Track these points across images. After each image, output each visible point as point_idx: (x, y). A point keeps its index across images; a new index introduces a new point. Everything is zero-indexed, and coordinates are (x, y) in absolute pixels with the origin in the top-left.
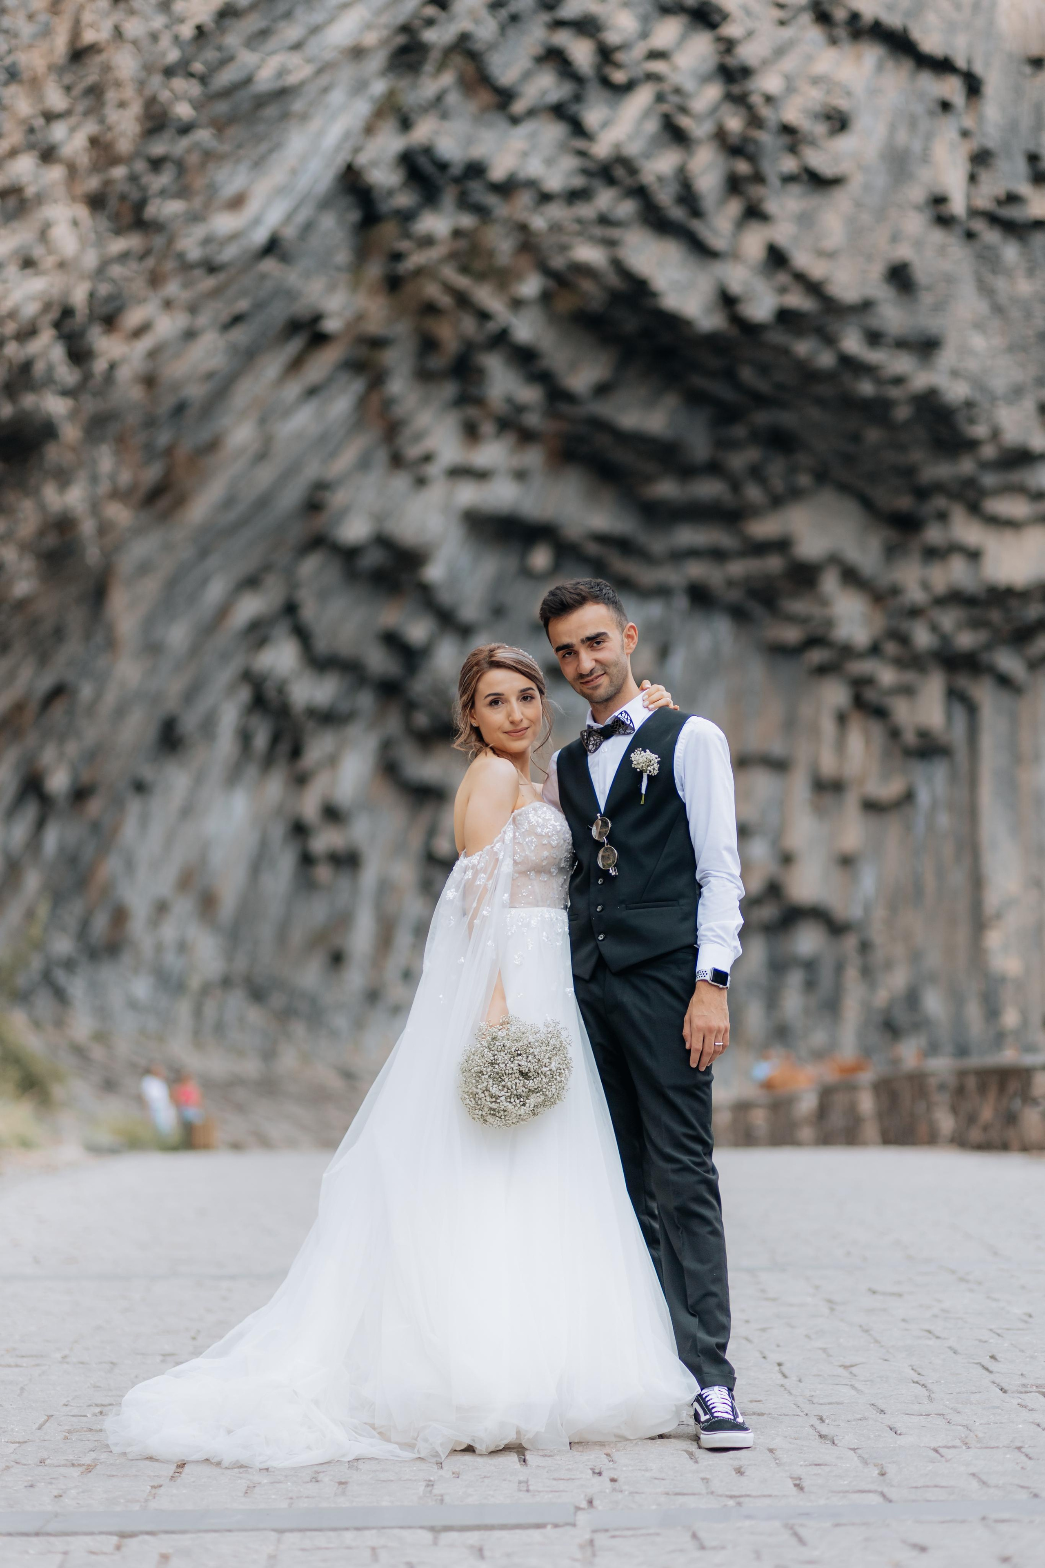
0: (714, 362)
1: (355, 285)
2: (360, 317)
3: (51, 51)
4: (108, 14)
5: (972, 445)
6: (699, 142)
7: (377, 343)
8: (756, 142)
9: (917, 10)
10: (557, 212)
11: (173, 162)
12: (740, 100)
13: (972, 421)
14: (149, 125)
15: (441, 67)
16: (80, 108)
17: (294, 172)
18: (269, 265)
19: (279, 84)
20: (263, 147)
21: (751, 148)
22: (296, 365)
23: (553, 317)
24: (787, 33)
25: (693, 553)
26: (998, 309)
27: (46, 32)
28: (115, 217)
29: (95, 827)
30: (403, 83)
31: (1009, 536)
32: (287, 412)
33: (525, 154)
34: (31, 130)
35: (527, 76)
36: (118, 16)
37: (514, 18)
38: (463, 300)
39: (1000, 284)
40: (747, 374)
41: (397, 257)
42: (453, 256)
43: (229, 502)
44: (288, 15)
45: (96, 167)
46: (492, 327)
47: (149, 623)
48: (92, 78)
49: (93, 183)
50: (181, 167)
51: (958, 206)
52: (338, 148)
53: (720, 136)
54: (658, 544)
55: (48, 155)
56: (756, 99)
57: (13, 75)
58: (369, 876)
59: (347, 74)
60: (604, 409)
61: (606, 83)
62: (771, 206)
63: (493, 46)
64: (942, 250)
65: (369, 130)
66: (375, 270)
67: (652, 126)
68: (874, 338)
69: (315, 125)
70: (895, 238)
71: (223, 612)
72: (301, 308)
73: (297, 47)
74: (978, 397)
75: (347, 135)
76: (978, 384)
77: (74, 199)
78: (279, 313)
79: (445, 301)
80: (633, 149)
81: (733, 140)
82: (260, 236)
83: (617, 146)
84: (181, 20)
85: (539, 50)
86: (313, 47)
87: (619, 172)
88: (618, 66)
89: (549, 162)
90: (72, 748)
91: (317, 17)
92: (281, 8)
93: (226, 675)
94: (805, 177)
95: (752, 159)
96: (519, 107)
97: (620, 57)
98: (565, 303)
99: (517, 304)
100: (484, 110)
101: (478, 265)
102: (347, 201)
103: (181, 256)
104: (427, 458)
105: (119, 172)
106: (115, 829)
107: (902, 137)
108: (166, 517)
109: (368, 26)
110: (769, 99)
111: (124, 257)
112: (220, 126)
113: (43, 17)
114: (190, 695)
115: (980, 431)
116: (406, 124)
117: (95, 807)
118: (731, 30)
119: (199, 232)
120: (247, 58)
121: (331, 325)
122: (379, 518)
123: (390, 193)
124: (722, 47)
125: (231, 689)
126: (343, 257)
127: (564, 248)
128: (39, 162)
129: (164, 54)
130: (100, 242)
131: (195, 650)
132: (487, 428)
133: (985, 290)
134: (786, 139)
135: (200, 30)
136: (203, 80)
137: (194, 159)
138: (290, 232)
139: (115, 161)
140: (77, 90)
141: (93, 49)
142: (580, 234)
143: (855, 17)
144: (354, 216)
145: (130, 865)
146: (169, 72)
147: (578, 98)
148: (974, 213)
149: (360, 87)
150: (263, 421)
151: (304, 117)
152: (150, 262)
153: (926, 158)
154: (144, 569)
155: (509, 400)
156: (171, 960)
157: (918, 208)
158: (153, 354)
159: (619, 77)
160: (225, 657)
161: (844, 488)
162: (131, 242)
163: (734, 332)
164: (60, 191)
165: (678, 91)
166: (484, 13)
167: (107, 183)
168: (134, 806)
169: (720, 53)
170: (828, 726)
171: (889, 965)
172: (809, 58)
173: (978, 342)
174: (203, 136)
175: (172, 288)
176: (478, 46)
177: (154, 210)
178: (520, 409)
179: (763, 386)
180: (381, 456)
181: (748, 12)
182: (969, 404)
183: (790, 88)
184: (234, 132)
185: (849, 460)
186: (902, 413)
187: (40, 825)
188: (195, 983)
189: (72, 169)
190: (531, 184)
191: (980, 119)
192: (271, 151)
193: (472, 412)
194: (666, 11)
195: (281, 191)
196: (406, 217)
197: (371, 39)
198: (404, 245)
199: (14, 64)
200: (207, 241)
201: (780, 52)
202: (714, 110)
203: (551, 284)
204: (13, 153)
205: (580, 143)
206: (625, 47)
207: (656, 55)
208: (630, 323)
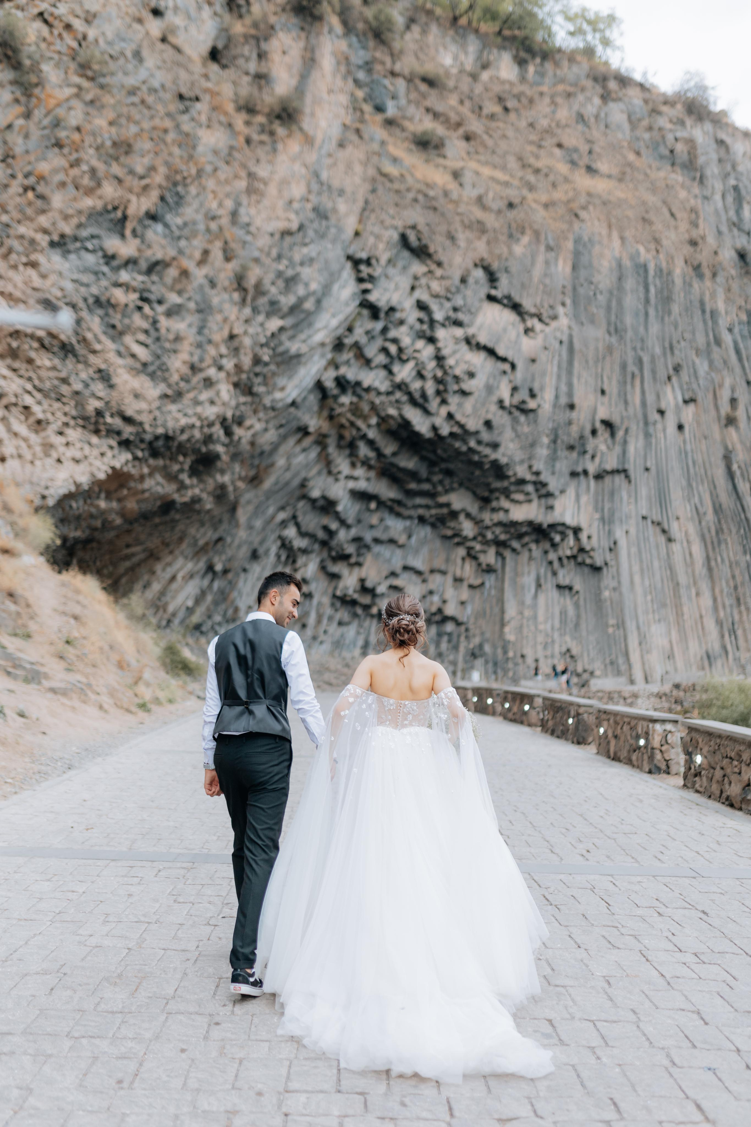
0: (430, 447)
1: (319, 417)
2: (320, 428)
3: (223, 335)
4: (243, 327)
5: (508, 477)
6: (428, 379)
7: (325, 436)
8: (446, 380)
9: (498, 341)
10: (383, 398)
11: (262, 374)
12: (441, 367)
13: (508, 470)
14: (255, 362)
15: (349, 351)
16: (232, 354)
17: (301, 381)
18: (292, 410)
19: (298, 353)
20: (291, 372)
21: (444, 382)
22: (299, 441)
23: (380, 431)
24: (457, 347)
25: (420, 506)
26: (518, 436)
27: (221, 329)
28: (242, 391)
29: (230, 582)
30: (337, 355)
31: (518, 506)
32: (295, 456)
33: (374, 380)
34: (215, 360)
35: (376, 355)
37: (373, 338)
38: (352, 424)
39: (519, 428)
40: (439, 452)
41: (333, 409)
42: (350, 410)
43: (276, 483)
44: (302, 331)
45: (237, 374)
46: (361, 433)
47: (250, 519)
48: (236, 345)
49: (235, 379)
50: (265, 377)
51: (507, 403)
52: (315, 374)
53: (435, 378)
54: (410, 503)
55: (220, 368)
56: (446, 367)
57: (211, 341)
58: (315, 601)
59: (319, 351)
60: (395, 460)
61: (400, 359)
62: (450, 400)
63: (366, 345)
64: (502, 417)
65: (326, 369)
66: (325, 413)
67: (414, 373)
68: (479, 442)
69: (309, 366)
70: (487, 412)
71: (273, 517)
72: (302, 423)
73: (304, 341)
74: (510, 462)
75: (318, 370)
76: (510, 458)
77: (228, 382)
78: (294, 424)
79: (347, 424)
80: (408, 380)
81: (439, 379)
82: (289, 400)
83: (403, 379)
84: (267, 330)
85: (380, 348)
86: (309, 342)
87: (403, 387)
88: (404, 354)
89: (382, 383)
90: (224, 557)
91: (311, 332)
92: (301, 329)
93: (273, 537)
94: (461, 392)
95: (444, 385)
96: (373, 365)
97: (405, 351)
98: (384, 427)
99: (369, 426)
100: (362, 365)
101: (358, 413)
102: (317, 391)
103: (264, 405)
104: (339, 473)
105: (244, 376)
106: (236, 583)
107: (491, 381)
108: (256, 487)
109: (327, 337)
110: (451, 367)
111: (244, 404)
112: (278, 365)
113: (221, 325)
114: (262, 542)
115: (510, 473)
116: (337, 367)
117: (230, 576)
118: (440, 344)
119: (270, 397)
120: (288, 344)
121: (311, 429)
122: (323, 490)
123: (331, 389)
124: (437, 350)
125: (275, 541)
126: (316, 408)
127: (384, 410)
128: (217, 370)
129: (260, 340)
130: (237, 397)
131: (264, 529)
132: (358, 464)
133: (514, 429)
134: (455, 380)
135: (273, 333)
136: (274, 349)
137: (269, 374)
138: (299, 400)
139: (243, 372)
140: (231, 348)
141: (236, 336)
142: (390, 405)
143: (478, 343)
144: (320, 396)
145: (240, 594)
146: (262, 346)
147: (391, 363)
148: (512, 406)
149: (323, 355)
150: (288, 459)
151: (305, 364)
152: (254, 406)
153: (498, 387)
154: (249, 502)
155: (366, 456)
157: (495, 403)
158: (254, 435)
159: (404, 357)
160: (273, 531)
161: (468, 489)
162: (249, 399)
163: (436, 438)
164: (224, 380)
165: (423, 363)
166: (363, 335)
167: (240, 379)
168: (242, 575)
170: (459, 561)
171: (474, 636)
172: (464, 355)
173: (511, 445)
174: (273, 367)
175: (261, 415)
176: (361, 345)
177: (256, 389)
178: (369, 459)
179: (444, 456)
180: (325, 471)
181: (445, 340)
182: (507, 464)
183: (457, 364)
184: (283, 367)
185: (470, 480)
186: (487, 466)
187: (212, 581)
189: (228, 374)
190: (375, 389)
191: (515, 377)
192: (294, 374)
193: (354, 459)
194: (420, 337)
195: (296, 386)
196: (336, 397)
197: (327, 340)
198: (335, 406)
200: (273, 400)
201: (454, 352)
202: (433, 370)
203: (381, 420)
204: (209, 367)
205: (391, 377)
206: (407, 348)
207: (416, 351)
208: (404, 434)
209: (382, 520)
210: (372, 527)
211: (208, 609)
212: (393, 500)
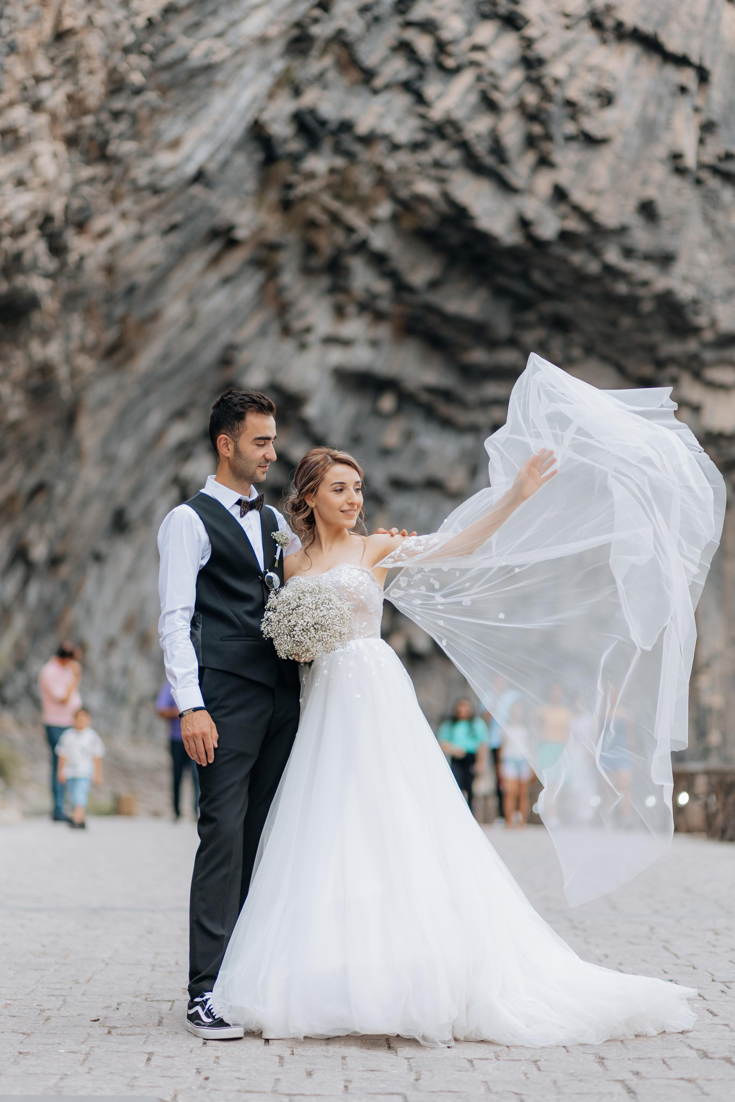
0: (514, 267)
1: (259, 205)
2: (262, 229)
3: (40, 33)
4: (83, 8)
5: (696, 331)
6: (506, 110)
7: (274, 247)
8: (546, 111)
9: (665, 20)
10: (404, 157)
11: (129, 114)
12: (536, 82)
13: (697, 313)
14: (111, 87)
15: (324, 52)
16: (61, 73)
17: (217, 124)
18: (197, 190)
19: (206, 61)
20: (194, 106)
21: (544, 116)
22: (215, 261)
23: (400, 232)
24: (570, 35)
25: (496, 402)
26: (717, 235)
27: (37, 19)
28: (85, 153)
29: (65, 585)
30: (296, 63)
31: (721, 396)
32: (208, 295)
33: (382, 116)
34: (25, 89)
35: (385, 60)
36: (90, 10)
37: (377, 20)
38: (335, 218)
39: (719, 217)
40: (537, 276)
41: (289, 186)
42: (329, 187)
43: (165, 357)
44: (214, 13)
45: (72, 116)
46: (355, 238)
47: (106, 442)
48: (69, 52)
49: (69, 128)
50: (134, 118)
51: (690, 161)
52: (248, 108)
53: (522, 107)
54: (471, 395)
55: (37, 106)
56: (548, 82)
57: (12, 49)
59: (255, 55)
60: (435, 298)
61: (441, 67)
62: (557, 157)
63: (361, 39)
64: (678, 192)
65: (271, 95)
66: (273, 196)
67: (473, 98)
68: (628, 253)
69: (232, 90)
70: (645, 182)
71: (160, 435)
72: (220, 220)
73: (220, 35)
74: (702, 296)
75: (255, 99)
76: (702, 287)
77: (55, 138)
78: (203, 224)
79: (323, 218)
80: (459, 114)
81: (531, 110)
82: (191, 169)
83: (448, 112)
84: (137, 14)
85: (394, 42)
86: (231, 36)
87: (449, 130)
88: (450, 55)
89: (399, 122)
90: (50, 529)
91: (235, 15)
92: (209, 7)
93: (161, 479)
94: (582, 138)
95: (543, 123)
96: (378, 82)
97: (451, 49)
98: (408, 223)
99: (374, 222)
100: (354, 83)
101: (347, 193)
102: (253, 146)
103: (134, 182)
104: (308, 330)
105: (88, 120)
106: (79, 588)
107: (652, 111)
108: (120, 366)
109: (272, 22)
110: (557, 82)
111: (91, 181)
112: (164, 90)
113: (35, 8)
114: (135, 493)
115: (702, 320)
116: (297, 92)
117: (65, 570)
118: (531, 32)
119: (147, 165)
120: (184, 43)
121: (241, 233)
122: (273, 371)
123: (285, 141)
124: (525, 44)
125: (164, 490)
126: (250, 185)
127: (408, 183)
128: (29, 110)
129: (123, 38)
130: (73, 168)
131: (139, 461)
132: (351, 309)
133: (709, 221)
134: (568, 110)
135: (150, 21)
136: (152, 56)
137: (144, 113)
138: (212, 167)
139: (86, 112)
140: (59, 61)
141: (70, 32)
142: (420, 173)
143: (619, 25)
144: (259, 156)
145: (89, 612)
146: (127, 50)
147: (421, 77)
148: (701, 166)
149: (265, 65)
150: (191, 300)
151: (224, 85)
152: (111, 185)
153: (668, 126)
154: (104, 402)
155: (368, 290)
156: (117, 680)
157: (662, 161)
158: (112, 250)
159: (450, 63)
160: (160, 467)
161: (605, 359)
162: (98, 170)
163: (529, 246)
164: (45, 132)
165: (492, 74)
166: (355, 15)
167: (80, 128)
168: (93, 571)
169: (523, 47)
172: (587, 53)
173: (702, 257)
174: (151, 96)
175: (127, 204)
176: (350, 38)
177: (115, 148)
178: (374, 296)
179: (548, 284)
180: (275, 328)
181: (543, 19)
182: (695, 302)
183: (572, 74)
184: (174, 95)
185: (609, 339)
186: (647, 307)
187: (25, 582)
188: (134, 697)
189: (54, 118)
190: (386, 137)
191: (708, 99)
192: (200, 109)
193: (341, 298)
194: (485, 17)
195: (207, 137)
196: (296, 158)
197: (273, 31)
198: (294, 178)
199: (13, 41)
200: (153, 171)
201: (566, 48)
202: (517, 88)
203: (399, 209)
204: (11, 104)
205: (421, 109)
206: (454, 42)
207: (477, 48)
208: (455, 238)
209: (408, 436)
210: (386, 452)
211: (17, 647)
212: (432, 391)
